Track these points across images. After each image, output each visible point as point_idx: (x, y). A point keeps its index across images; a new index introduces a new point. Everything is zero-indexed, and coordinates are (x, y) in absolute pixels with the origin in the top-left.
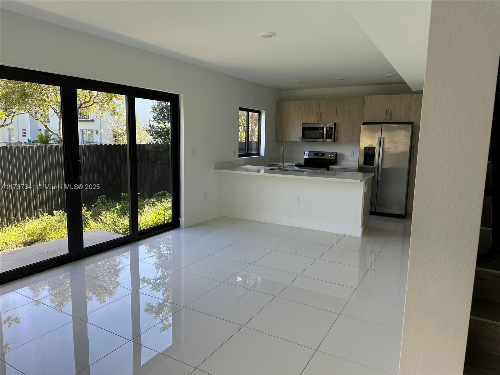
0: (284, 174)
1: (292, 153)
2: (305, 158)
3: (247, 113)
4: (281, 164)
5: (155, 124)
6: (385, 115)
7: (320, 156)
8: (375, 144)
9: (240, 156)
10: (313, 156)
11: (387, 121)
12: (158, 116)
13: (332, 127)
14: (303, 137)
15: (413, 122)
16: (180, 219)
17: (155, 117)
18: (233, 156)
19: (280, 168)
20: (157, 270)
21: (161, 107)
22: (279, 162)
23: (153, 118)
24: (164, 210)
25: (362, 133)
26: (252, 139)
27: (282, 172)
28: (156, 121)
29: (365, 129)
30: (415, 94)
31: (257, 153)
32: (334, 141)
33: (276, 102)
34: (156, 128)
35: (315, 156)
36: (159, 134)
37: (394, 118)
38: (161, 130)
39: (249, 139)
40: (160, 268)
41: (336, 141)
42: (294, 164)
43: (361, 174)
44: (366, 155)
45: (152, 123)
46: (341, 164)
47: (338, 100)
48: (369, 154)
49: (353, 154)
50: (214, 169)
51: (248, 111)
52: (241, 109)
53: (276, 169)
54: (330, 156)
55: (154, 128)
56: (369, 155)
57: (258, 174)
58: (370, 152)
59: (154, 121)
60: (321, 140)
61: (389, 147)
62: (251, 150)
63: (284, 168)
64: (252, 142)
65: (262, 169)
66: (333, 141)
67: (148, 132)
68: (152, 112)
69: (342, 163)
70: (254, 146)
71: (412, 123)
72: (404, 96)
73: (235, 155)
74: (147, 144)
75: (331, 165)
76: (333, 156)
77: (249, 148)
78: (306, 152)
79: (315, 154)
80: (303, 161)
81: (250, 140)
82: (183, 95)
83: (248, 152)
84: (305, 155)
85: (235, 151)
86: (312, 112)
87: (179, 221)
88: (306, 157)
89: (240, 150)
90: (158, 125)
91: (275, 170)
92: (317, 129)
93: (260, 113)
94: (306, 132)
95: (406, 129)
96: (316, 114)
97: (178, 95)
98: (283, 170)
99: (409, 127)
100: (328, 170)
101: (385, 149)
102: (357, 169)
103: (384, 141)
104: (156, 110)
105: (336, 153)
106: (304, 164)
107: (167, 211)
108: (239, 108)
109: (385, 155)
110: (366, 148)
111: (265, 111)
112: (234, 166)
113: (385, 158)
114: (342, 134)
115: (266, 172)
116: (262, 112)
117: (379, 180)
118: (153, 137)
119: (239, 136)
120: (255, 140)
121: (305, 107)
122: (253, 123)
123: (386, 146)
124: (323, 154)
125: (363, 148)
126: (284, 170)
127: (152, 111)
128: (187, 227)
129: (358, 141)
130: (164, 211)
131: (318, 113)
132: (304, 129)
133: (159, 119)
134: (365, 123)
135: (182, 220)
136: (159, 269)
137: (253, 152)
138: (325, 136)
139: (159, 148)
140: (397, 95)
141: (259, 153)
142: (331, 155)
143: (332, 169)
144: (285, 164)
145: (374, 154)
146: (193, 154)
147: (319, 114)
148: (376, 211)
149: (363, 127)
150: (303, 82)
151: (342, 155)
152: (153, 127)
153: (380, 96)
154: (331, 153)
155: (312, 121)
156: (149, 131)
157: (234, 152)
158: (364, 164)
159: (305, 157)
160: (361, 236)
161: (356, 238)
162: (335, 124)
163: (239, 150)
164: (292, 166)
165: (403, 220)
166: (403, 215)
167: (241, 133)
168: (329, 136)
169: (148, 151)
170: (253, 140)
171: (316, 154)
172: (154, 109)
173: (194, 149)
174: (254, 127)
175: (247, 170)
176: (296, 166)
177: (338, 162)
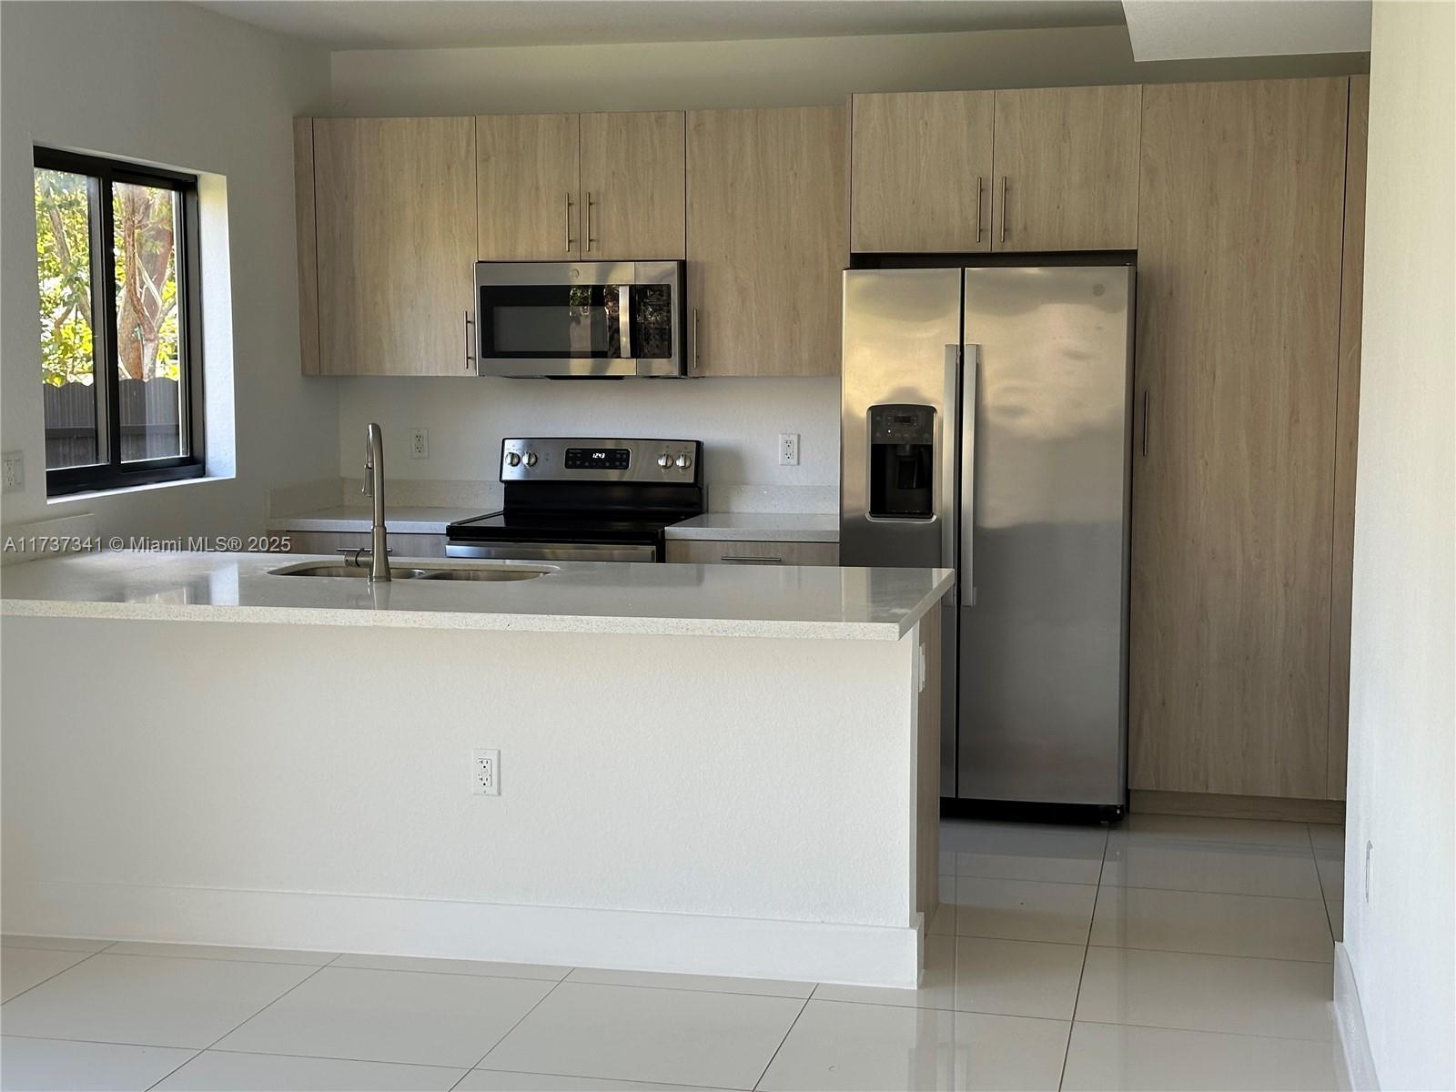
0: (386, 606)
1: (418, 449)
2: (508, 483)
3: (96, 187)
4: (366, 525)
6: (971, 212)
7: (599, 464)
8: (929, 384)
9: (59, 484)
10: (555, 470)
11: (984, 248)
13: (668, 287)
14: (491, 347)
15: (1135, 252)
18: (8, 491)
19: (356, 566)
22: (340, 511)
25: (853, 323)
26: (137, 365)
27: (372, 588)
29: (866, 295)
30: (1139, 87)
31: (183, 462)
32: (684, 370)
33: (294, 118)
35: (567, 466)
37: (1025, 229)
39: (121, 365)
41: (692, 371)
42: (441, 526)
43: (861, 574)
44: (882, 456)
46: (729, 512)
47: (691, 117)
48: (896, 446)
49: (796, 450)
51: (106, 172)
52: (49, 159)
53: (328, 571)
54: (662, 462)
56: (901, 453)
57: (198, 613)
58: (903, 436)
60: (579, 366)
61: (1013, 400)
62: (140, 434)
63: (387, 553)
64: (138, 384)
65: (227, 572)
66: (676, 373)
69: (735, 509)
70: (160, 413)
71: (1126, 257)
72: (1077, 95)
73: (18, 484)
75: (675, 519)
76: (680, 463)
77: (123, 424)
78: (511, 445)
79: (569, 451)
80: (490, 504)
81: (124, 373)
83: (116, 455)
84: (507, 460)
85: (20, 454)
86: (537, 188)
88: (511, 473)
89: (53, 440)
91: (326, 580)
92: (558, 296)
93: (186, 187)
94: (506, 314)
95: (1098, 290)
96: (564, 208)
98: (382, 575)
99: (1117, 278)
100: (661, 557)
101: (992, 417)
102: (837, 540)
103: (979, 366)
105: (699, 444)
106: (500, 522)
108: (35, 148)
109: (992, 448)
110: (877, 412)
111: (223, 178)
113: (992, 464)
114: (730, 325)
115: (252, 592)
116: (202, 185)
117: (967, 606)
119: (48, 339)
120: (159, 373)
121: (487, 160)
122: (138, 261)
123: (990, 396)
124: (618, 456)
125: (863, 413)
126: (387, 575)
129: (829, 367)
131: (575, 199)
132: (495, 300)
134: (861, 261)
137: (156, 456)
138: (625, 340)
140: (1034, 91)
141: (195, 462)
142: (668, 456)
143: (686, 553)
144: (391, 525)
145: (929, 448)
147: (581, 206)
148: (960, 797)
149: (854, 282)
151: (734, 458)
153: (937, 93)
154: (670, 447)
155: (538, 244)
157: (15, 459)
158: (875, 514)
159: (504, 478)
160: (916, 988)
161: (887, 1000)
162: (683, 265)
163: (48, 442)
164: (426, 541)
165: (1116, 839)
166: (1116, 807)
167: (59, 323)
168: (648, 342)
170: (146, 371)
171: (579, 454)
174: (149, 283)
175: (117, 591)
176: (458, 533)
177: (714, 499)
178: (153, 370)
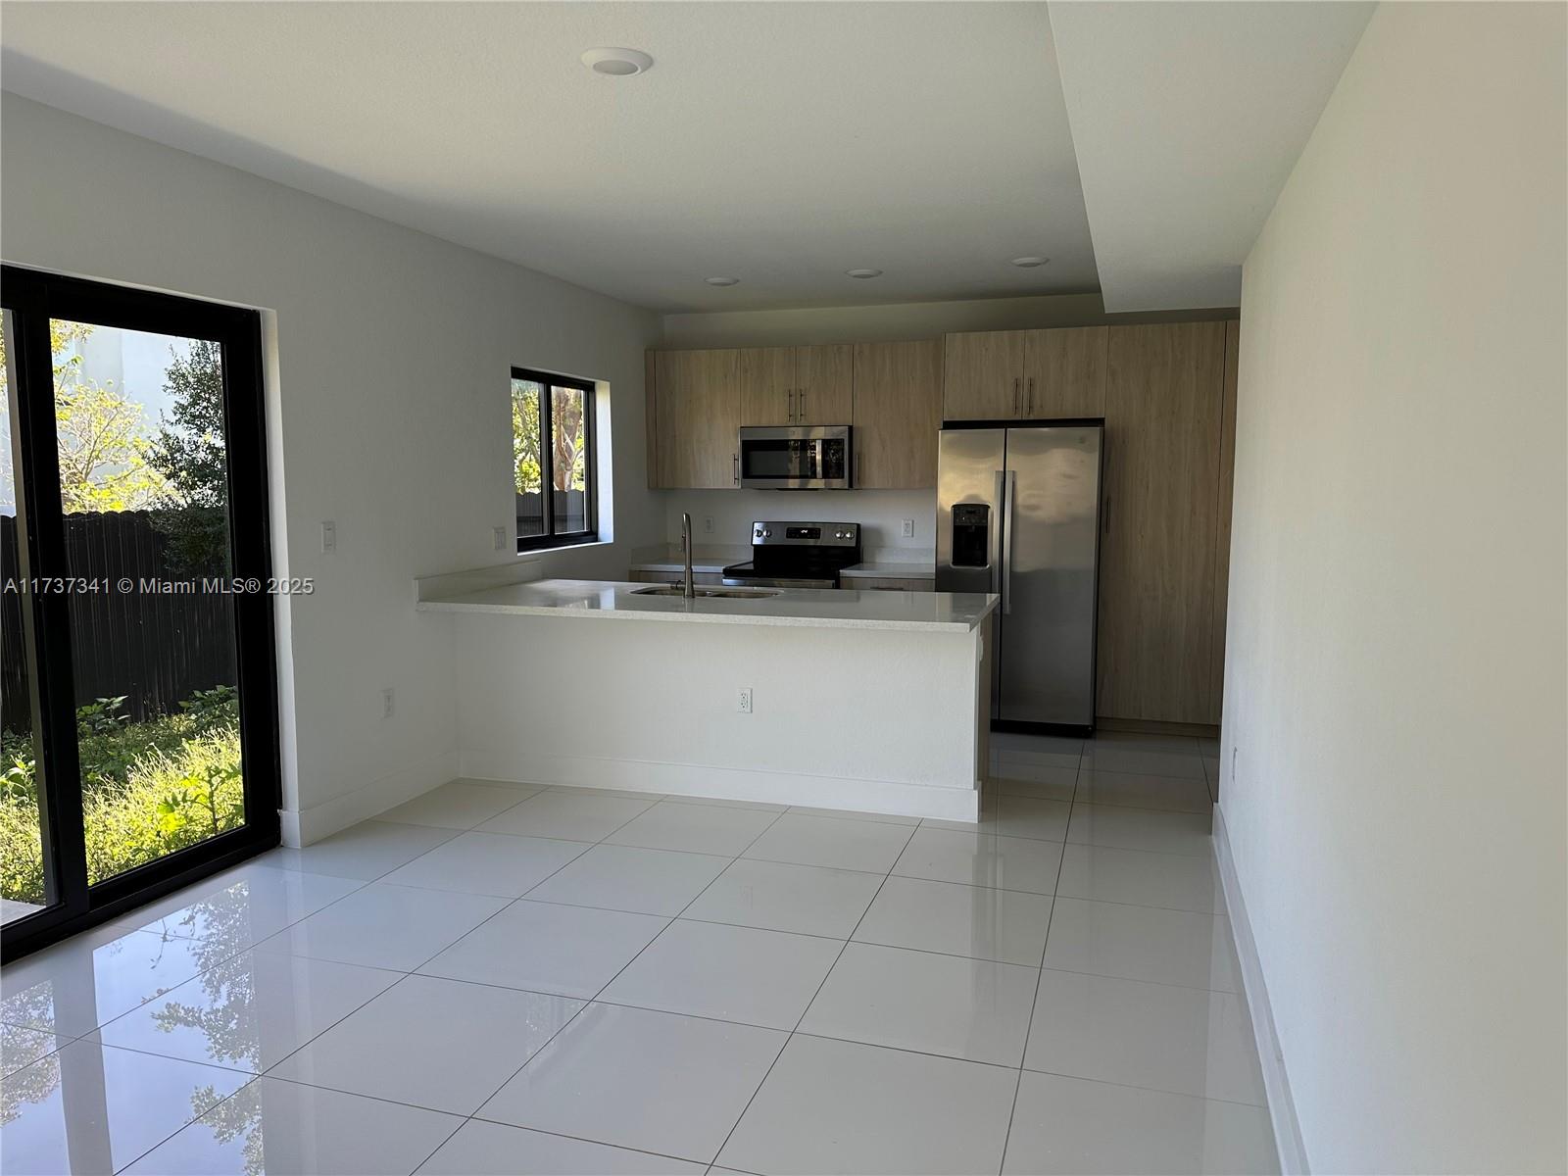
0: (693, 610)
1: (709, 527)
2: (755, 546)
3: (542, 389)
4: (682, 568)
5: (183, 433)
6: (1012, 395)
7: (804, 536)
8: (987, 493)
9: (523, 545)
10: (781, 539)
11: (1018, 417)
12: (194, 404)
13: (843, 440)
14: (747, 473)
15: (1103, 419)
16: (283, 813)
17: (182, 409)
18: (498, 548)
19: (677, 589)
20: (208, 990)
21: (209, 371)
22: (666, 561)
23: (175, 414)
24: (211, 776)
25: (943, 460)
26: (563, 484)
27: (686, 602)
28: (185, 421)
29: (951, 445)
30: (1107, 327)
31: (586, 534)
32: (851, 485)
33: (646, 351)
34: (187, 448)
35: (787, 537)
36: (201, 473)
37: (1042, 406)
38: (210, 457)
39: (554, 483)
40: (221, 982)
41: (855, 486)
42: (721, 569)
43: (947, 596)
44: (959, 532)
45: (170, 430)
46: (874, 562)
47: (857, 347)
48: (967, 527)
49: (911, 528)
50: (421, 600)
51: (547, 380)
52: (519, 373)
53: (661, 592)
54: (838, 535)
55: (181, 450)
56: (970, 531)
57: (594, 613)
58: (972, 520)
59: (178, 421)
60: (793, 483)
61: (1033, 501)
62: (564, 520)
63: (692, 583)
64: (563, 493)
65: (608, 592)
66: (847, 487)
67: (155, 466)
68: (169, 390)
69: (877, 560)
70: (574, 509)
71: (1098, 422)
72: (1071, 332)
73: (501, 546)
74: (157, 512)
75: (845, 566)
76: (848, 536)
77: (556, 513)
78: (757, 526)
79: (788, 529)
80: (747, 557)
81: (557, 487)
82: (275, 311)
83: (552, 530)
84: (755, 534)
85: (503, 528)
86: (773, 387)
87: (276, 822)
88: (757, 541)
89: (520, 520)
90: (196, 438)
91: (660, 597)
92: (782, 445)
93: (589, 388)
94: (756, 455)
95: (1082, 440)
96: (787, 398)
97: (254, 311)
98: (688, 593)
99: (1093, 434)
100: (837, 586)
101: (1020, 510)
102: (934, 577)
103: (1014, 483)
104: (187, 384)
105: (858, 525)
106: (751, 567)
107: (223, 782)
108: (512, 368)
109: (1021, 526)
110: (957, 508)
111: (608, 384)
112: (501, 587)
113: (1021, 537)
114: (877, 458)
115: (622, 603)
116: (597, 387)
117: (1006, 615)
118: (179, 484)
119: (516, 470)
120: (574, 487)
121: (746, 371)
122: (562, 428)
123: (1020, 500)
124: (814, 531)
125: (949, 509)
126: (693, 595)
127: (170, 384)
128: (312, 843)
129: (929, 483)
130: (209, 782)
131: (793, 392)
132: (750, 448)
133: (201, 416)
134: (949, 425)
135: (291, 817)
136: (218, 991)
137: (572, 531)
138: (819, 469)
139: (201, 525)
140: (1048, 330)
141: (593, 534)
142: (841, 532)
143: (851, 584)
144: (695, 568)
145: (986, 527)
146: (327, 546)
147: (796, 396)
148: (1001, 719)
149: (944, 437)
150: (738, 281)
151: (878, 533)
152: (175, 447)
153: (992, 333)
154: (843, 527)
155: (772, 417)
156: (160, 462)
157: (500, 531)
158: (954, 563)
159: (753, 544)
160: (978, 822)
161: (960, 828)
162: (851, 428)
163: (518, 521)
164: (712, 577)
165: (1088, 743)
166: (1088, 726)
167: (521, 462)
168: (832, 470)
169: (161, 538)
170: (567, 486)
171: (793, 531)
172: (177, 377)
173: (330, 527)
174: (568, 440)
175: (554, 601)
176: (729, 573)
177: (866, 557)
178: (570, 486)
